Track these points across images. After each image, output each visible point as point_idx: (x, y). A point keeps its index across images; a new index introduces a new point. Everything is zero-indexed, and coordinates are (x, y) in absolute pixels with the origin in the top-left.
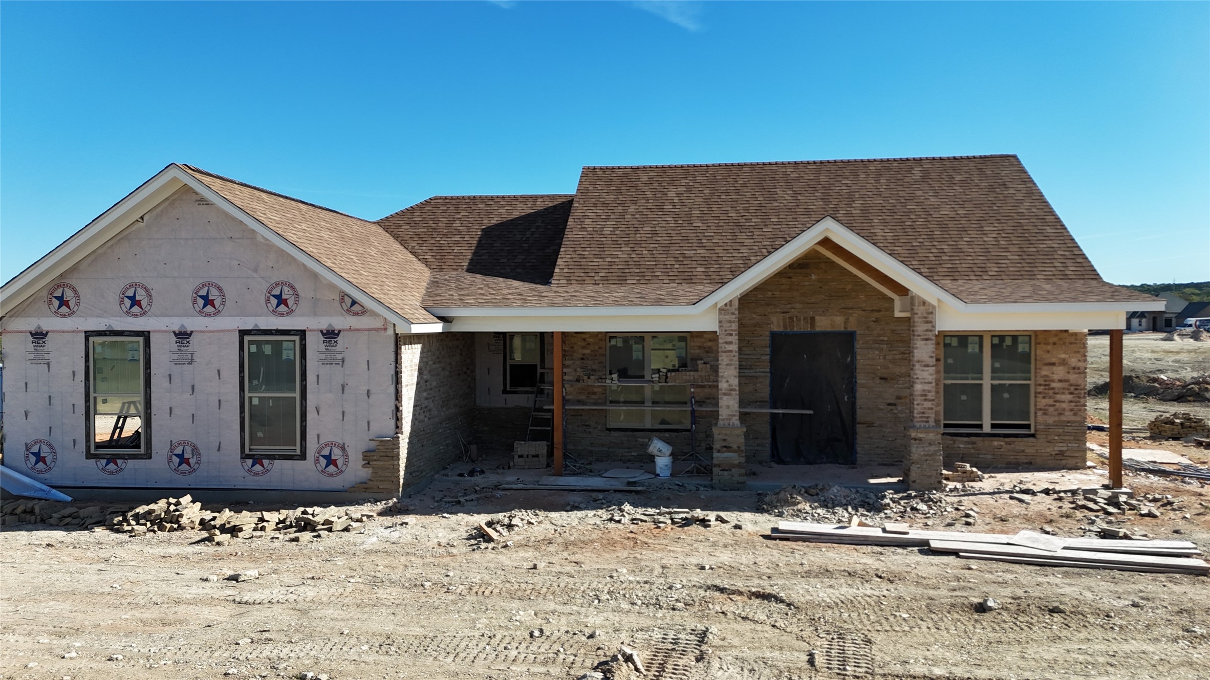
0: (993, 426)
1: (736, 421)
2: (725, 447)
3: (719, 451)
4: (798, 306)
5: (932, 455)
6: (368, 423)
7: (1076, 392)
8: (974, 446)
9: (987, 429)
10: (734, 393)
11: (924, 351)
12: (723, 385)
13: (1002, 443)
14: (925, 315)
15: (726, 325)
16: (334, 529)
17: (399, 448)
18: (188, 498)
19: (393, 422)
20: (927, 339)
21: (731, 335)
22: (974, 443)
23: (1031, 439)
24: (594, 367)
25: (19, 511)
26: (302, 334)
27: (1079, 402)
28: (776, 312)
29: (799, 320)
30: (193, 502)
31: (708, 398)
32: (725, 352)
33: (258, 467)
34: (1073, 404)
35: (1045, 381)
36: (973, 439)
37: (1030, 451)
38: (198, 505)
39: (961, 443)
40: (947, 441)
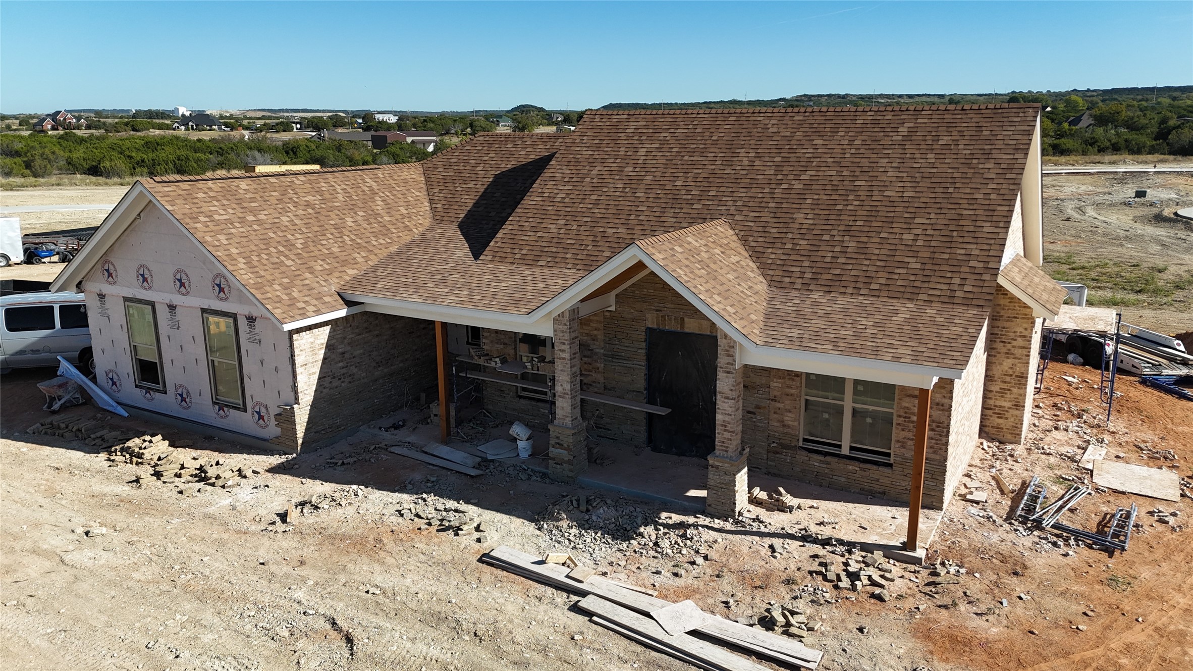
0: (852, 448)
1: (568, 421)
2: (558, 443)
3: (553, 447)
4: (669, 306)
5: (726, 484)
6: (279, 392)
7: (937, 429)
8: (828, 466)
9: (845, 450)
10: (567, 396)
11: (724, 384)
12: (558, 388)
13: (857, 469)
14: (727, 348)
16: (216, 484)
18: (159, 437)
19: (293, 394)
20: (728, 372)
21: (564, 344)
22: (828, 463)
23: (887, 470)
24: (506, 341)
25: (74, 430)
26: (234, 317)
27: (941, 440)
28: (651, 309)
29: (670, 320)
30: (164, 439)
32: (560, 359)
33: (222, 412)
34: (934, 441)
35: (906, 413)
36: (829, 458)
37: (885, 481)
38: (167, 442)
39: (816, 461)
40: (802, 456)
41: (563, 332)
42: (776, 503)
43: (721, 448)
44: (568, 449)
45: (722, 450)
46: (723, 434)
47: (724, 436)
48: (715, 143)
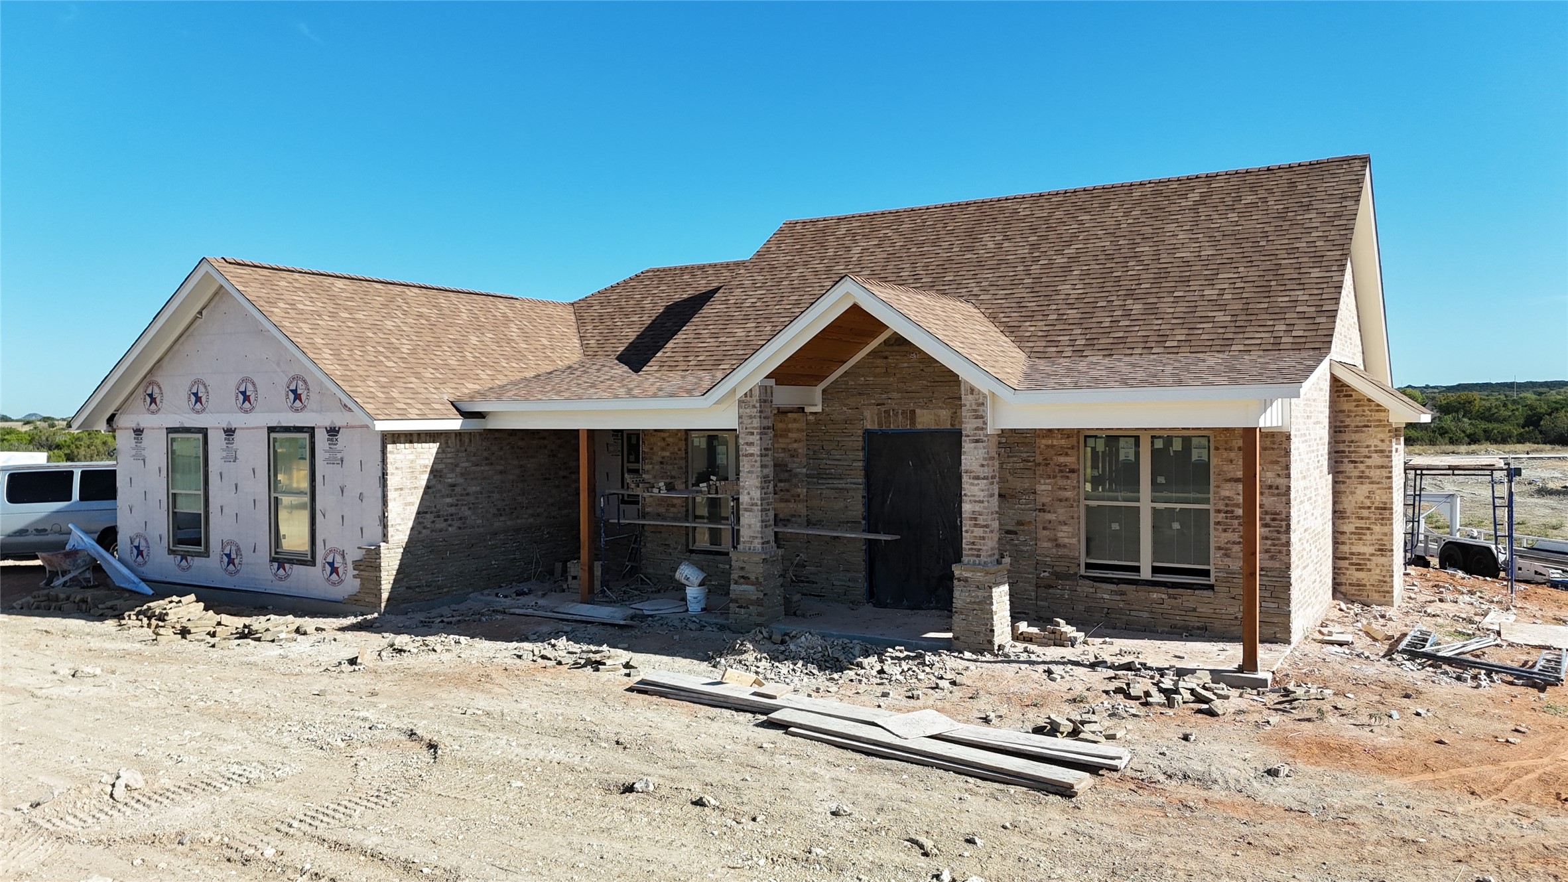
0: (1155, 570)
1: (757, 544)
2: (743, 577)
3: (736, 583)
4: (895, 395)
5: (979, 603)
6: (362, 529)
7: (1273, 524)
8: (1124, 597)
9: (1146, 574)
10: (755, 508)
11: (972, 458)
12: (744, 499)
13: (1163, 596)
14: (974, 407)
15: (747, 421)
17: (380, 558)
18: (192, 597)
19: (380, 528)
20: (977, 441)
21: (752, 434)
22: (1123, 593)
23: (1206, 593)
24: (674, 473)
27: (1279, 539)
28: (870, 405)
29: (896, 415)
30: (197, 601)
31: (794, 516)
32: (746, 456)
33: (282, 571)
34: (1269, 542)
35: (1227, 505)
36: (1123, 587)
37: (1203, 609)
38: (202, 605)
39: (1106, 594)
40: (1086, 588)
41: (751, 417)
42: (1052, 636)
43: (970, 552)
44: (757, 583)
45: (973, 555)
46: (972, 532)
47: (974, 534)
48: (951, 232)
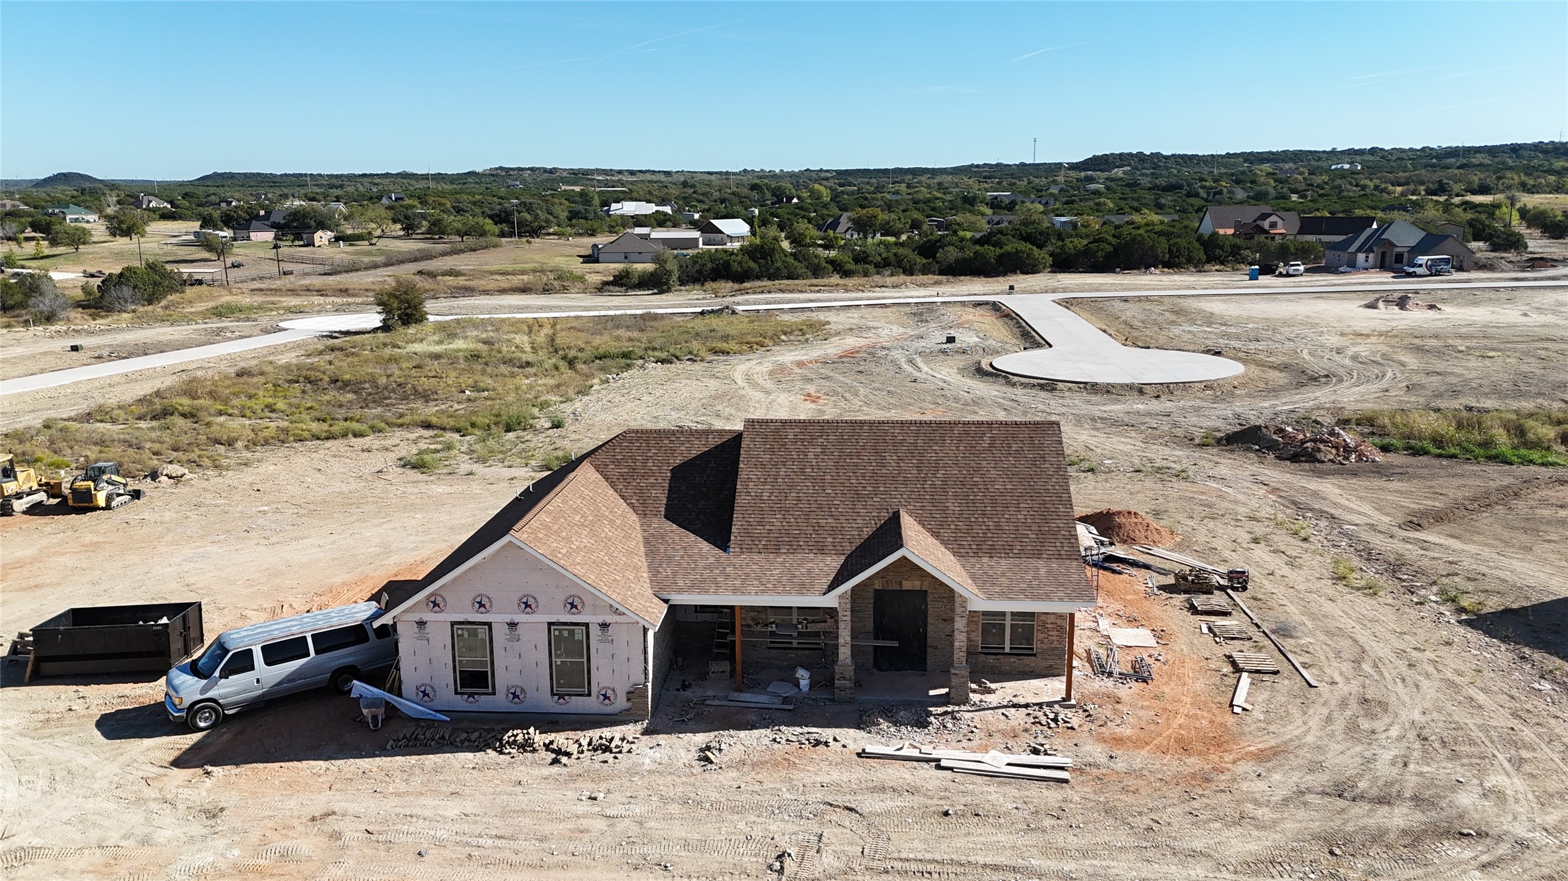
0: (1011, 648)
1: (849, 661)
2: (842, 677)
3: (838, 680)
4: (891, 574)
6: (628, 676)
8: (999, 661)
9: (1007, 650)
10: (848, 645)
11: (960, 624)
12: (841, 641)
13: (1016, 660)
14: (961, 603)
15: (843, 605)
17: (647, 692)
18: (533, 729)
20: (962, 617)
21: (847, 611)
22: (1002, 660)
23: (1033, 658)
25: (436, 738)
26: (587, 625)
27: (1063, 636)
28: (878, 578)
29: (892, 583)
30: (538, 730)
32: (843, 620)
33: (562, 700)
35: (1043, 623)
36: (998, 657)
37: (1032, 664)
39: (991, 659)
40: (982, 658)
41: (846, 604)
42: (985, 689)
44: (849, 680)
45: (959, 664)
47: (960, 655)
